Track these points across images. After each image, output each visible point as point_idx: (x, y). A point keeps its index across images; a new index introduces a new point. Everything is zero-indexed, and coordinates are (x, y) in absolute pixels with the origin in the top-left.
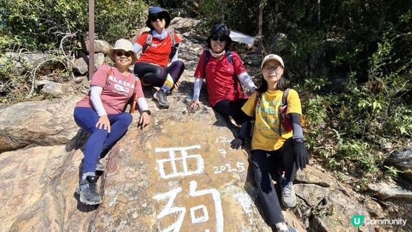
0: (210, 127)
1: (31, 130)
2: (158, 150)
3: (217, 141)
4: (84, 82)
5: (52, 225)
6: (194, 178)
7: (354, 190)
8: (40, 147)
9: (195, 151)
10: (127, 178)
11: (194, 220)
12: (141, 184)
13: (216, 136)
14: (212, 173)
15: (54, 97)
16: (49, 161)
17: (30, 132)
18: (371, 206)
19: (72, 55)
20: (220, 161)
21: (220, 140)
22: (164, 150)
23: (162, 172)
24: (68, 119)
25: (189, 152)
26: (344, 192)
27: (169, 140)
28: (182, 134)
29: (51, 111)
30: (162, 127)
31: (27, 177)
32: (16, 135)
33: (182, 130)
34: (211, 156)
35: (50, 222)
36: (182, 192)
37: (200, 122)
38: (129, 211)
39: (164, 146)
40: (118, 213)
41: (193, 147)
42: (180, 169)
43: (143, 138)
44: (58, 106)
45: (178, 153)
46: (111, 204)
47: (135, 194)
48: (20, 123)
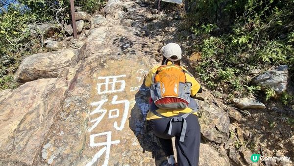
0: (135, 64)
1: (38, 69)
2: (100, 78)
3: (138, 72)
4: (71, 40)
5: (40, 117)
6: (117, 94)
7: (224, 103)
8: (43, 79)
9: (121, 79)
10: (78, 93)
11: (110, 117)
12: (85, 97)
13: (138, 69)
14: (129, 91)
15: (53, 50)
16: (47, 86)
17: (38, 70)
18: (231, 113)
19: (64, 23)
20: (136, 83)
21: (140, 71)
22: (103, 78)
23: (99, 90)
24: (59, 63)
25: (118, 79)
26: (216, 104)
27: (108, 72)
28: (117, 69)
29: (50, 58)
30: (105, 64)
31: (35, 94)
32: (31, 72)
33: (117, 66)
34: (131, 81)
35: (40, 116)
36: (107, 101)
37: (130, 61)
38: (75, 110)
39: (104, 76)
40: (69, 111)
41: (121, 76)
42: (110, 88)
43: (92, 71)
44: (55, 55)
45: (111, 80)
46: (66, 107)
47: (80, 101)
48: (33, 65)
